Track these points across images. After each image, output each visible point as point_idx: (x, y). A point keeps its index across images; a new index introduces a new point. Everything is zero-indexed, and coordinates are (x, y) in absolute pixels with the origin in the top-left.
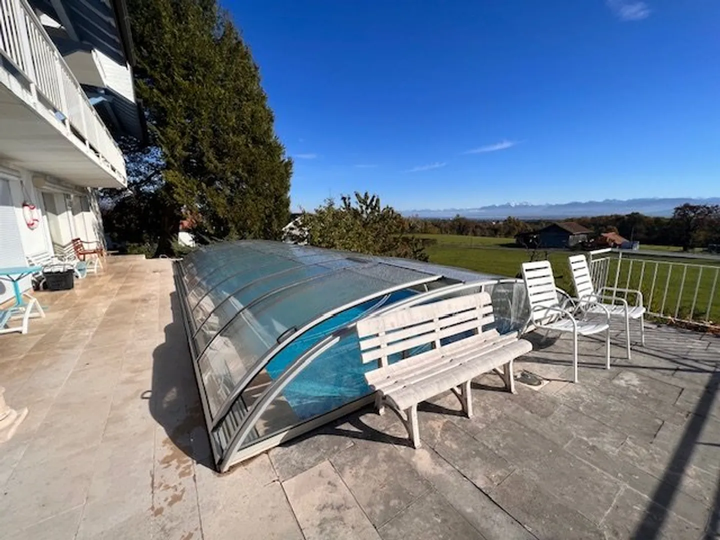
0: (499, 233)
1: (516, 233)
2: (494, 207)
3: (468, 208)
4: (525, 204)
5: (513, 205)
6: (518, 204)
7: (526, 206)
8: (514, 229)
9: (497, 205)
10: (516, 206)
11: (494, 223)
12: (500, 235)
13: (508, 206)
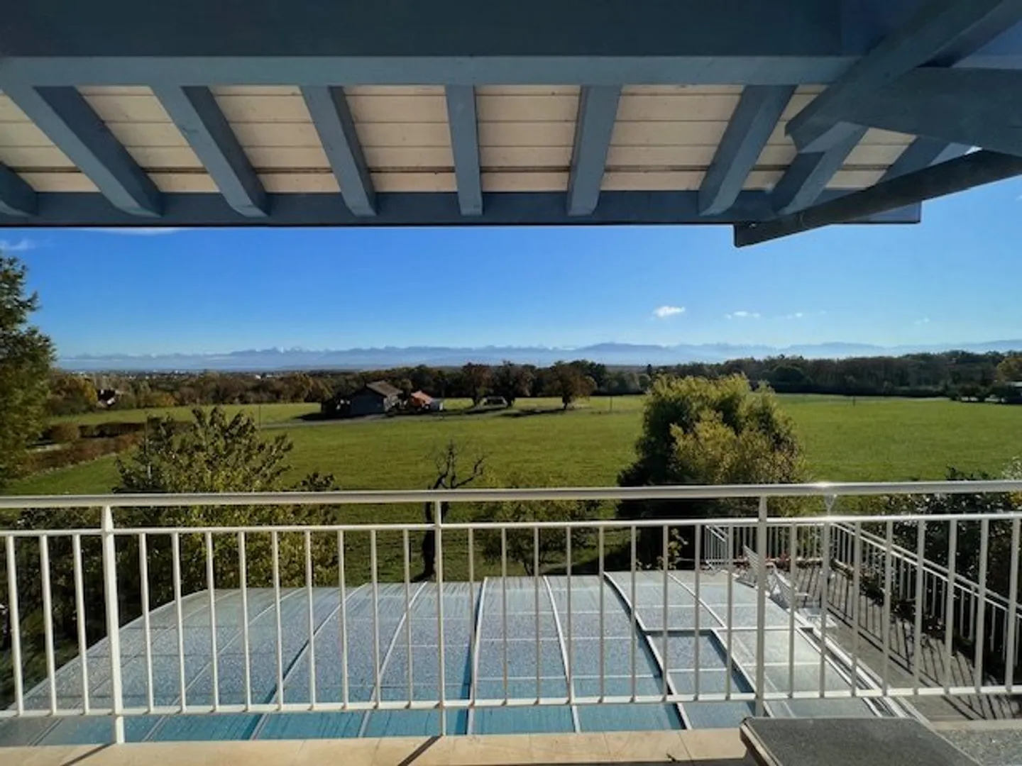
0: (282, 396)
1: (306, 394)
2: (252, 353)
3: (209, 353)
4: (297, 349)
5: (282, 350)
6: (289, 349)
7: (300, 352)
8: (303, 389)
9: (258, 350)
10: (287, 353)
11: (259, 377)
12: (284, 399)
13: (274, 352)
